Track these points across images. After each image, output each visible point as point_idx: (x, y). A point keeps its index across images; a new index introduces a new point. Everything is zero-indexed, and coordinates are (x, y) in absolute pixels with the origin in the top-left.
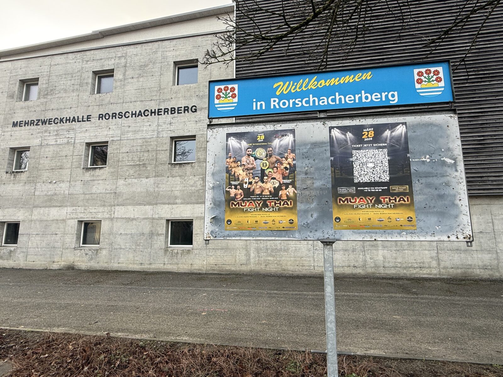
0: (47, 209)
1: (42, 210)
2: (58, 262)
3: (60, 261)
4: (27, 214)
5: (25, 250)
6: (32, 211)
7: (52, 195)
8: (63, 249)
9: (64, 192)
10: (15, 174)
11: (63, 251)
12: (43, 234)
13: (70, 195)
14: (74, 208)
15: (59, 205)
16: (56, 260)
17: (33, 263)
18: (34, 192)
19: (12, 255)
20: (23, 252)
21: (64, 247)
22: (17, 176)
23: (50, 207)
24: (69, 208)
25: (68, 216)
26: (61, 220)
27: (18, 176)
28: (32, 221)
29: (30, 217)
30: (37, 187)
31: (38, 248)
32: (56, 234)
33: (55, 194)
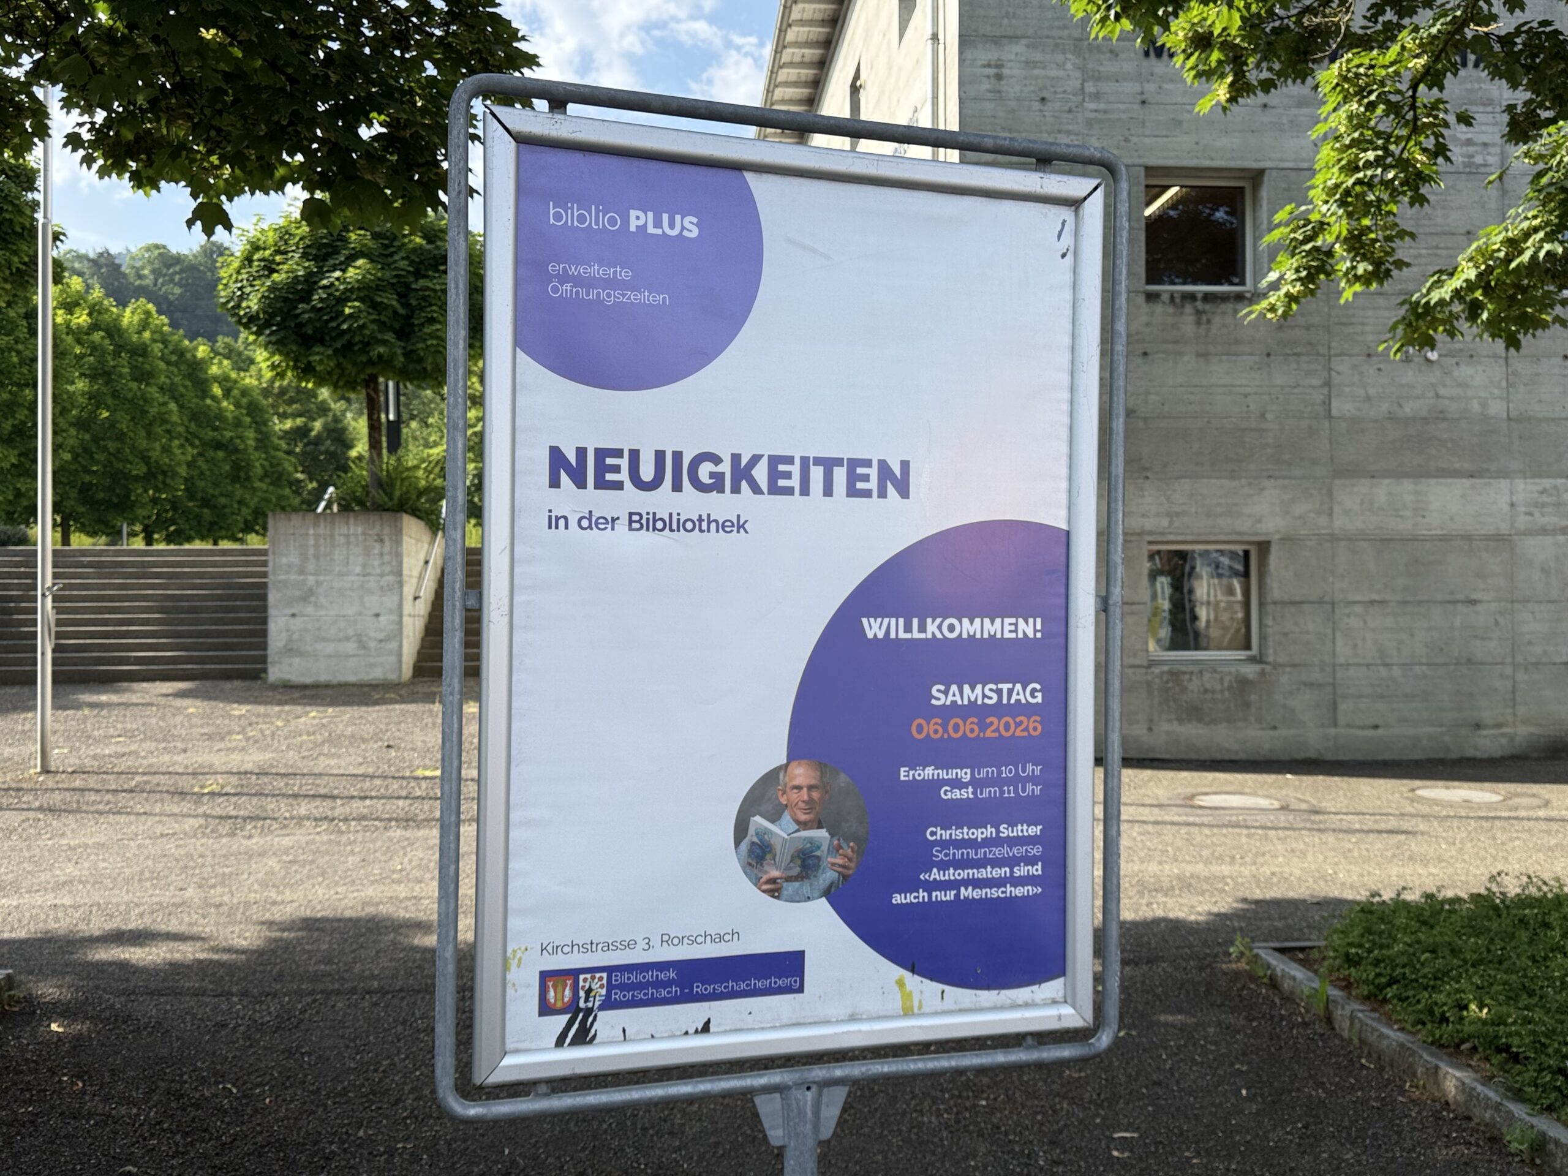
0: (1408, 485)
1: (1382, 491)
2: (1500, 726)
3: (1510, 718)
4: (1299, 509)
5: (1316, 676)
6: (1330, 493)
7: (1425, 419)
8: (1515, 666)
9: (1484, 405)
10: (1199, 304)
11: (1521, 676)
12: (1404, 603)
13: (1518, 420)
14: (1547, 483)
15: (1467, 466)
16: (1487, 716)
17: (1371, 733)
18: (1327, 403)
19: (1253, 698)
20: (1311, 685)
21: (1519, 658)
22: (1217, 320)
23: (1421, 474)
24: (1520, 484)
25: (1522, 521)
26: (1488, 538)
27: (1220, 317)
28: (1333, 538)
29: (1323, 520)
30: (1336, 379)
31: (1387, 665)
32: (1473, 602)
33: (1440, 416)
